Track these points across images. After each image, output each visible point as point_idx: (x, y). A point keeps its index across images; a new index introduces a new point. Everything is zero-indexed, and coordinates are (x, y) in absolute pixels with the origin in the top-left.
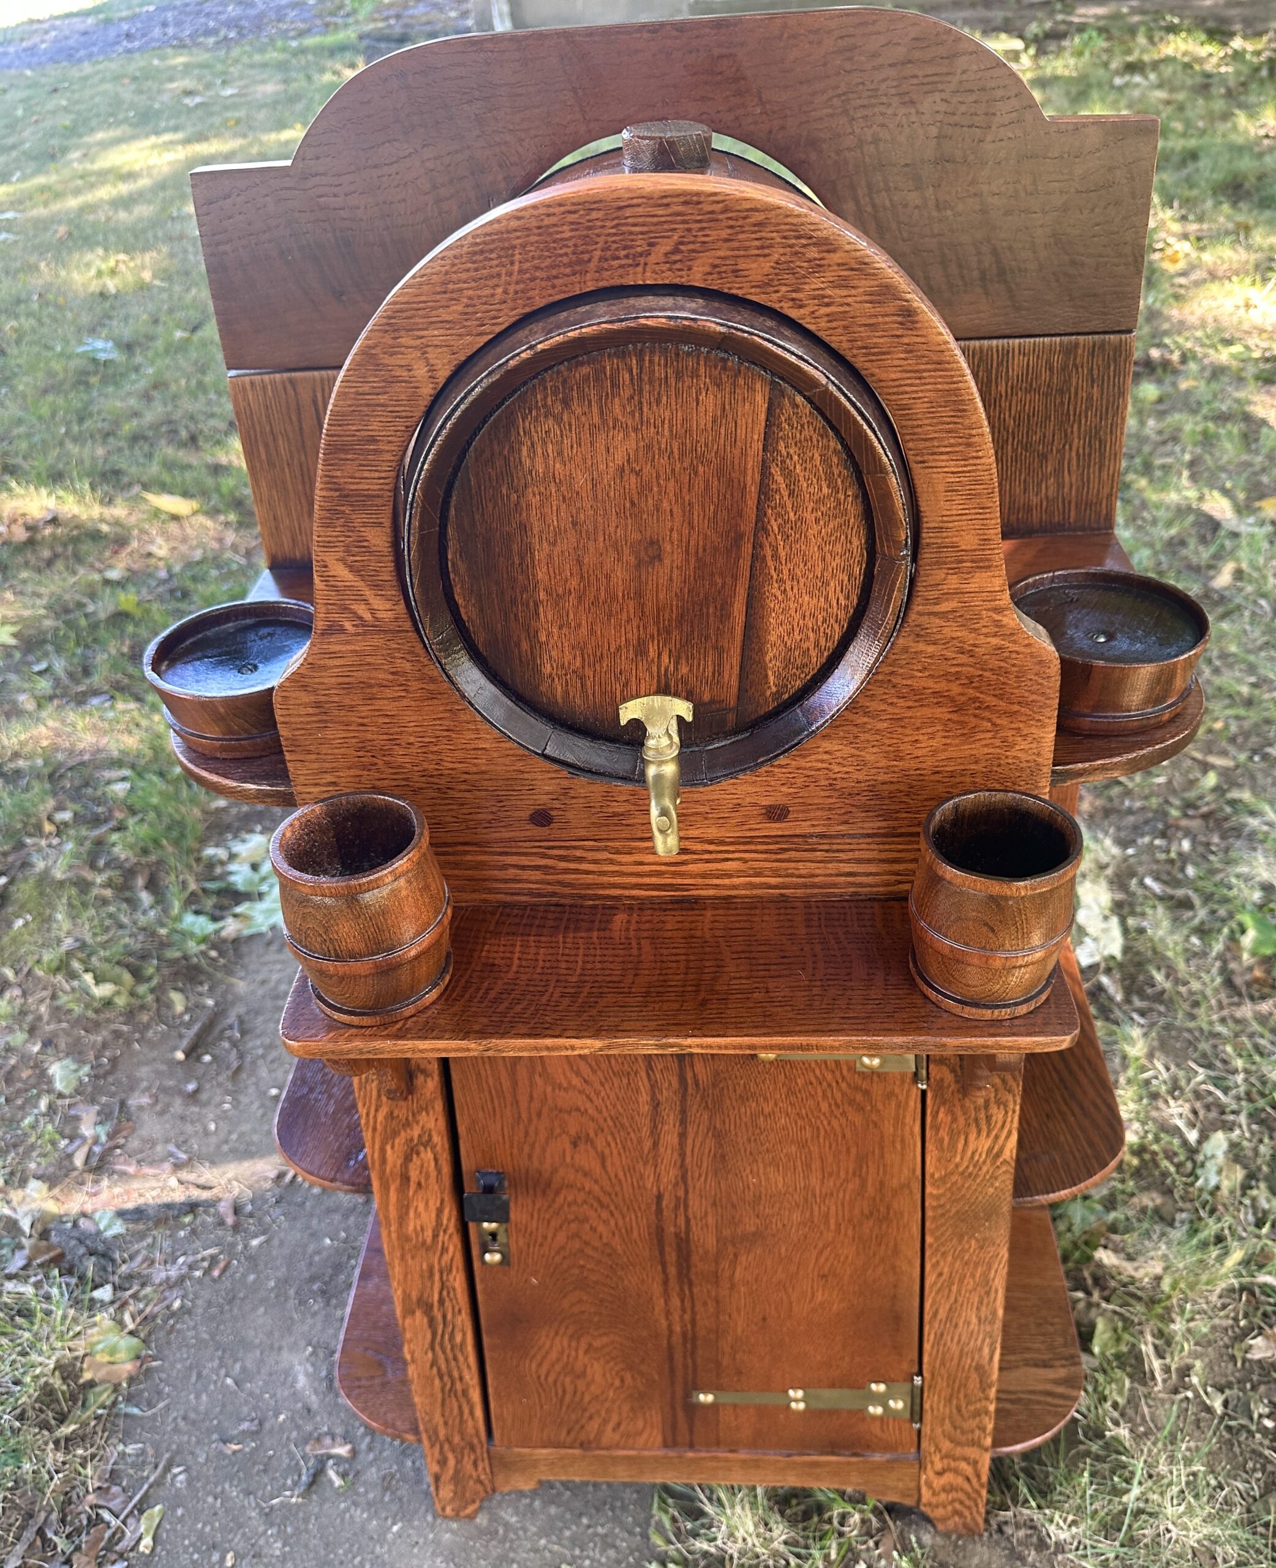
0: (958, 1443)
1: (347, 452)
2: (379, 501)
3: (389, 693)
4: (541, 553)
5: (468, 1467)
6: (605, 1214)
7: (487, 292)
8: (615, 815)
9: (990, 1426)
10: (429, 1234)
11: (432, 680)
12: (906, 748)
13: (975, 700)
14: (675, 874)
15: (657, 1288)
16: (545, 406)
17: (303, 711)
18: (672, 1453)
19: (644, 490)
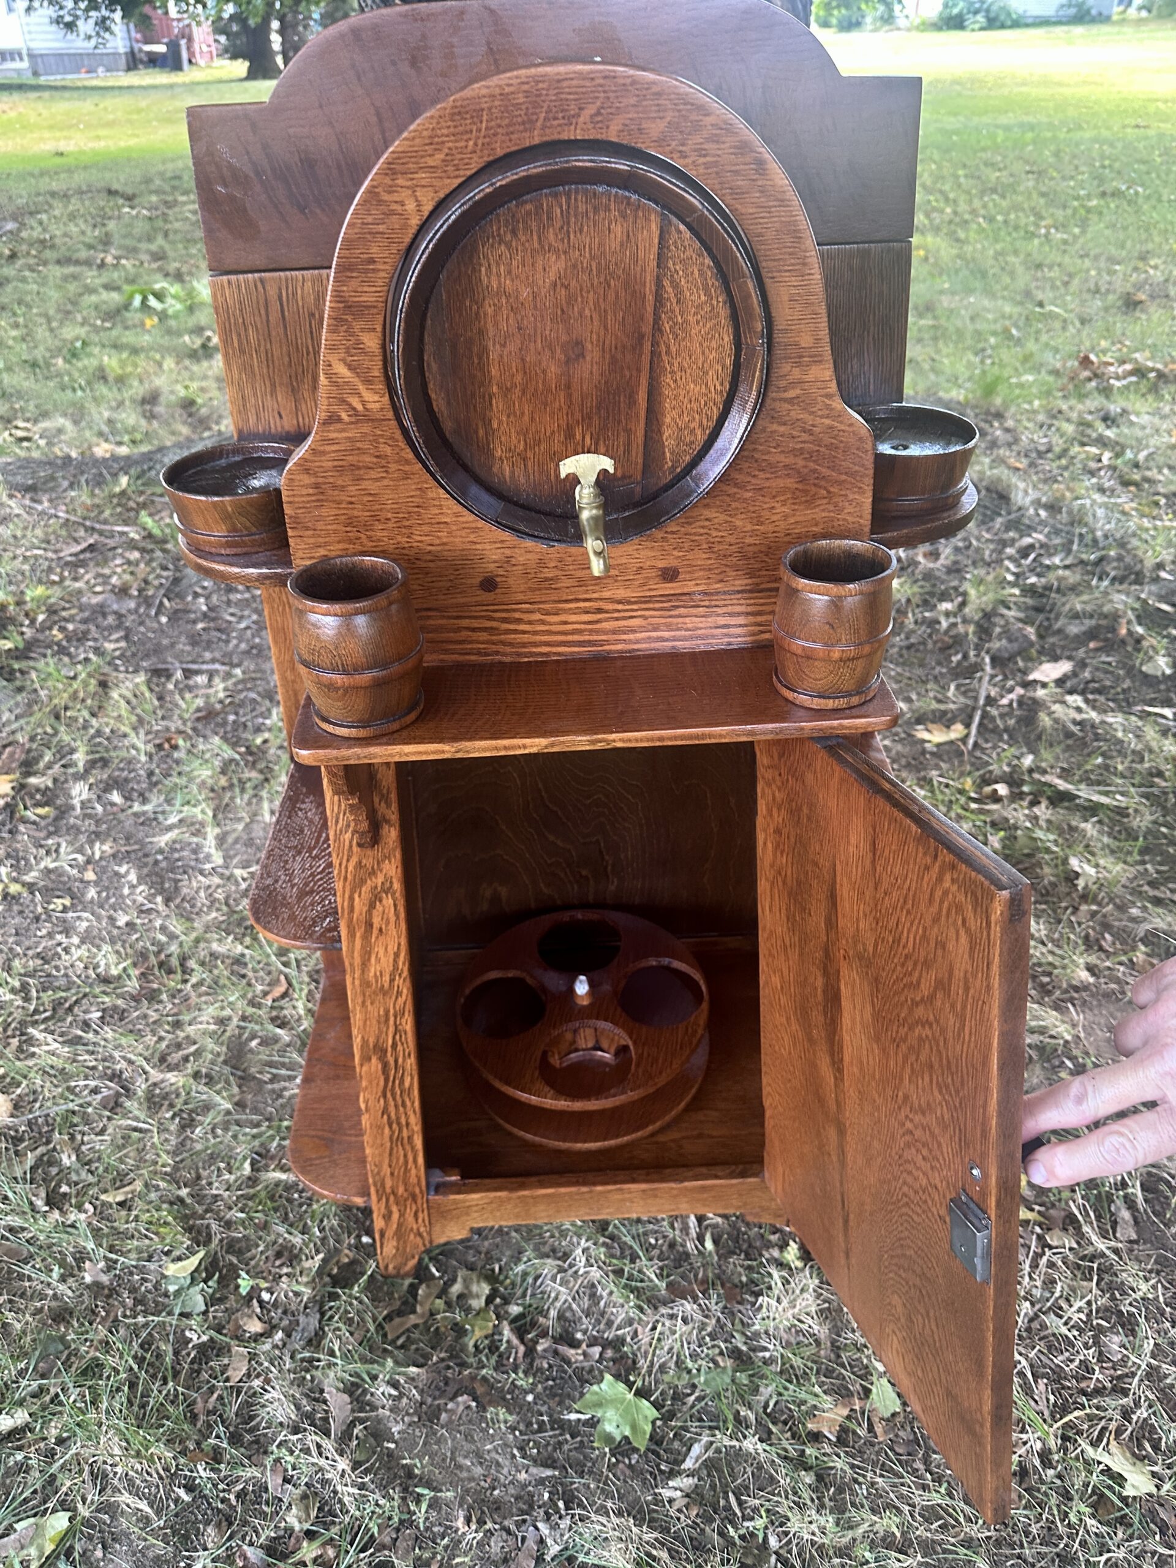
1: (352, 271)
2: (375, 311)
3: (373, 474)
4: (494, 351)
5: (410, 1219)
7: (463, 144)
8: (546, 579)
10: (387, 978)
11: (407, 462)
12: (766, 514)
13: (814, 471)
14: (591, 631)
16: (499, 235)
17: (305, 492)
19: (571, 300)
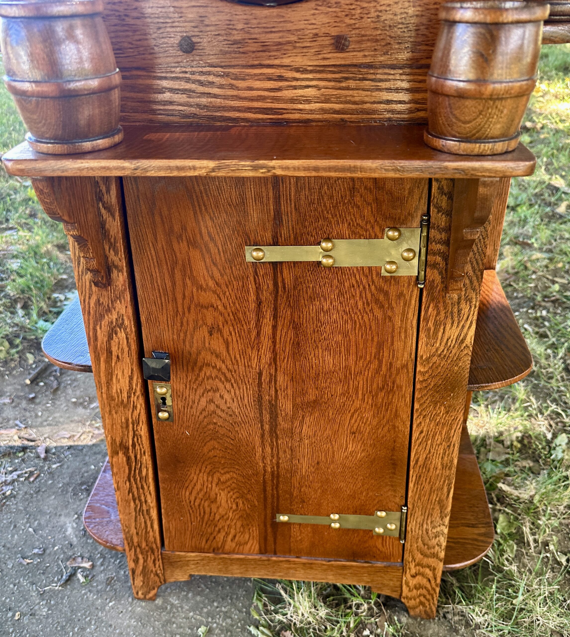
0: (425, 555)
5: (151, 564)
6: (228, 386)
9: (444, 544)
10: (125, 395)
15: (257, 440)
18: (264, 558)
